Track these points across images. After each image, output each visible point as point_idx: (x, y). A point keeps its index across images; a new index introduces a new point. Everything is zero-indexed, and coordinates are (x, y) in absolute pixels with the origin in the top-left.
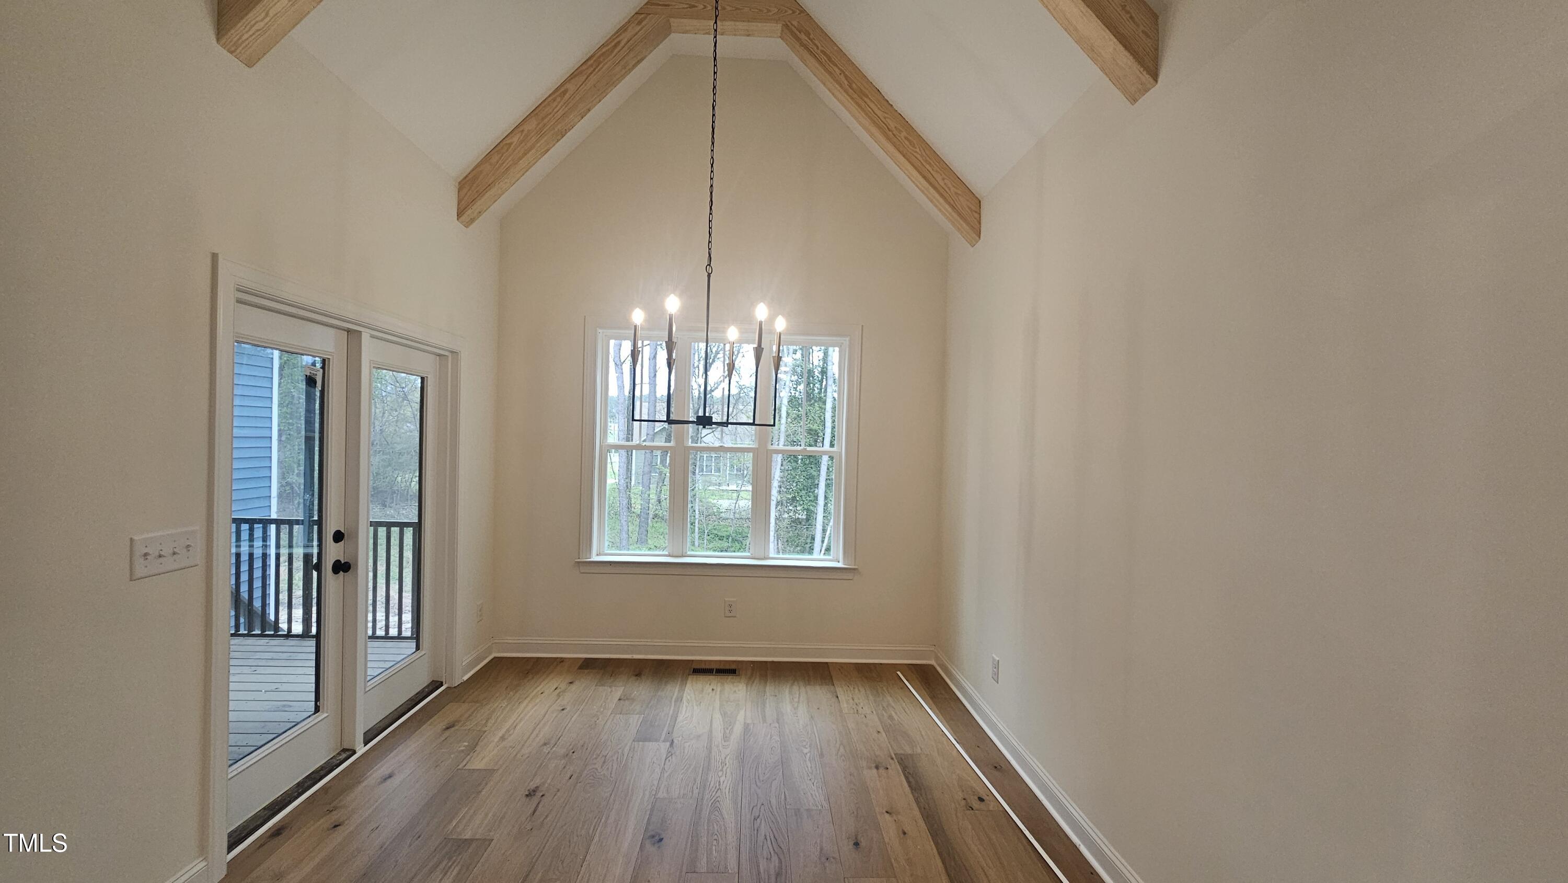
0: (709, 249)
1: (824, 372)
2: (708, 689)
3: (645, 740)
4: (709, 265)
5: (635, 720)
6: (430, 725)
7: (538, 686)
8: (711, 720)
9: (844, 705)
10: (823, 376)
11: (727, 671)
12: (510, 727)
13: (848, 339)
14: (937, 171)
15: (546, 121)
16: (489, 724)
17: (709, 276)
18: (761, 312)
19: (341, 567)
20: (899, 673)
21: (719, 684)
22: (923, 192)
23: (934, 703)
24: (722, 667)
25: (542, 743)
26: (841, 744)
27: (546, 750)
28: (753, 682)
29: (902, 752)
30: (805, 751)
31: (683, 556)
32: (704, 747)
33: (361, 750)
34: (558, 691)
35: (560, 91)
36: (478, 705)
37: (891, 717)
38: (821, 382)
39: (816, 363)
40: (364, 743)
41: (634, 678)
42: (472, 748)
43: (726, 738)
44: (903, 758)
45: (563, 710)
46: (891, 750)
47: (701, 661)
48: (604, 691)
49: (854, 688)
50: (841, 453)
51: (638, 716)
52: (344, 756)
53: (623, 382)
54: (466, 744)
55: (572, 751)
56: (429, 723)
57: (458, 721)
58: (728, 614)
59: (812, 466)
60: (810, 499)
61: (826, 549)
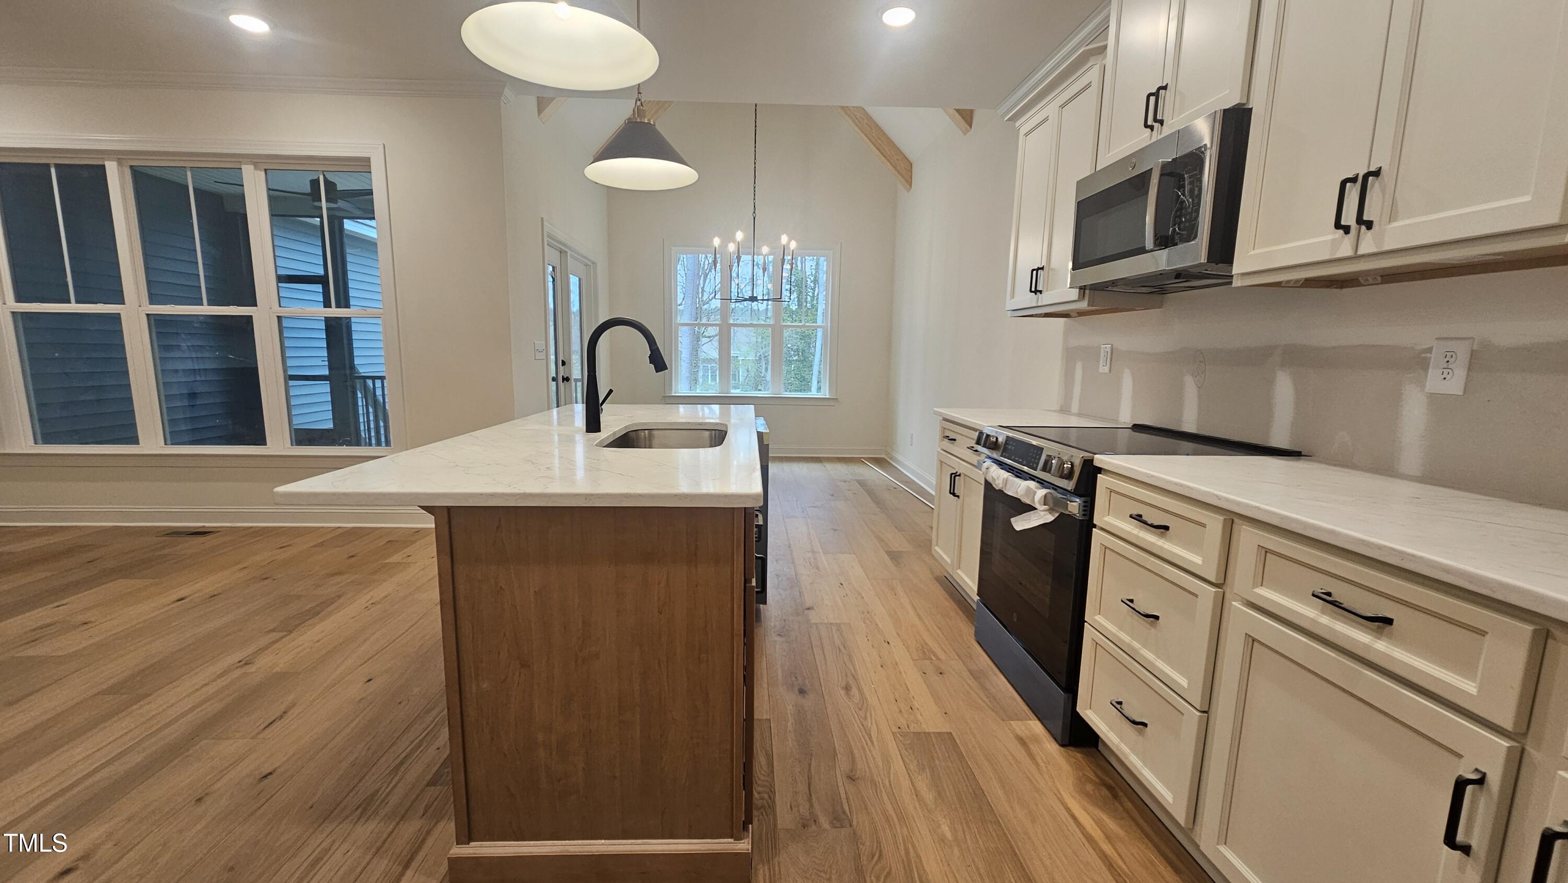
9: (829, 468)
13: (831, 252)
14: (885, 145)
18: (784, 239)
19: (565, 379)
20: (862, 460)
26: (826, 477)
30: (807, 478)
31: (728, 393)
49: (835, 464)
50: (827, 327)
61: (819, 389)
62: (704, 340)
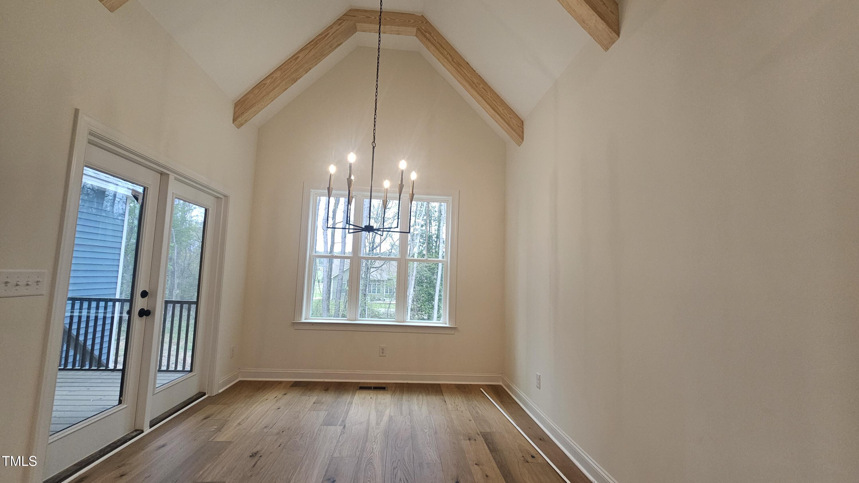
0: (374, 133)
1: (438, 237)
2: (368, 397)
3: (328, 425)
4: (374, 142)
5: (323, 415)
6: (193, 417)
7: (265, 396)
8: (369, 414)
9: (449, 406)
10: (437, 239)
11: (380, 388)
12: (244, 418)
13: (451, 198)
14: (499, 106)
15: (286, 72)
16: (232, 416)
17: (374, 148)
18: (403, 165)
19: (144, 313)
20: (481, 389)
21: (375, 395)
22: (492, 117)
23: (503, 405)
24: (377, 386)
25: (263, 427)
26: (448, 427)
27: (265, 430)
28: (395, 394)
29: (485, 431)
30: (426, 431)
31: (355, 320)
32: (364, 429)
33: (147, 431)
34: (276, 399)
35: (294, 57)
36: (226, 406)
37: (477, 412)
38: (436, 242)
39: (433, 232)
40: (150, 426)
41: (324, 392)
42: (219, 430)
43: (378, 424)
44: (485, 434)
45: (279, 409)
46: (478, 430)
47: (364, 383)
48: (305, 398)
49: (455, 397)
50: (447, 262)
51: (325, 412)
52: (135, 433)
53: (327, 239)
54: (216, 427)
55: (282, 431)
56: (193, 416)
57: (212, 415)
58: (382, 355)
59: (431, 288)
60: (430, 307)
61: (439, 317)
62: (372, 270)
